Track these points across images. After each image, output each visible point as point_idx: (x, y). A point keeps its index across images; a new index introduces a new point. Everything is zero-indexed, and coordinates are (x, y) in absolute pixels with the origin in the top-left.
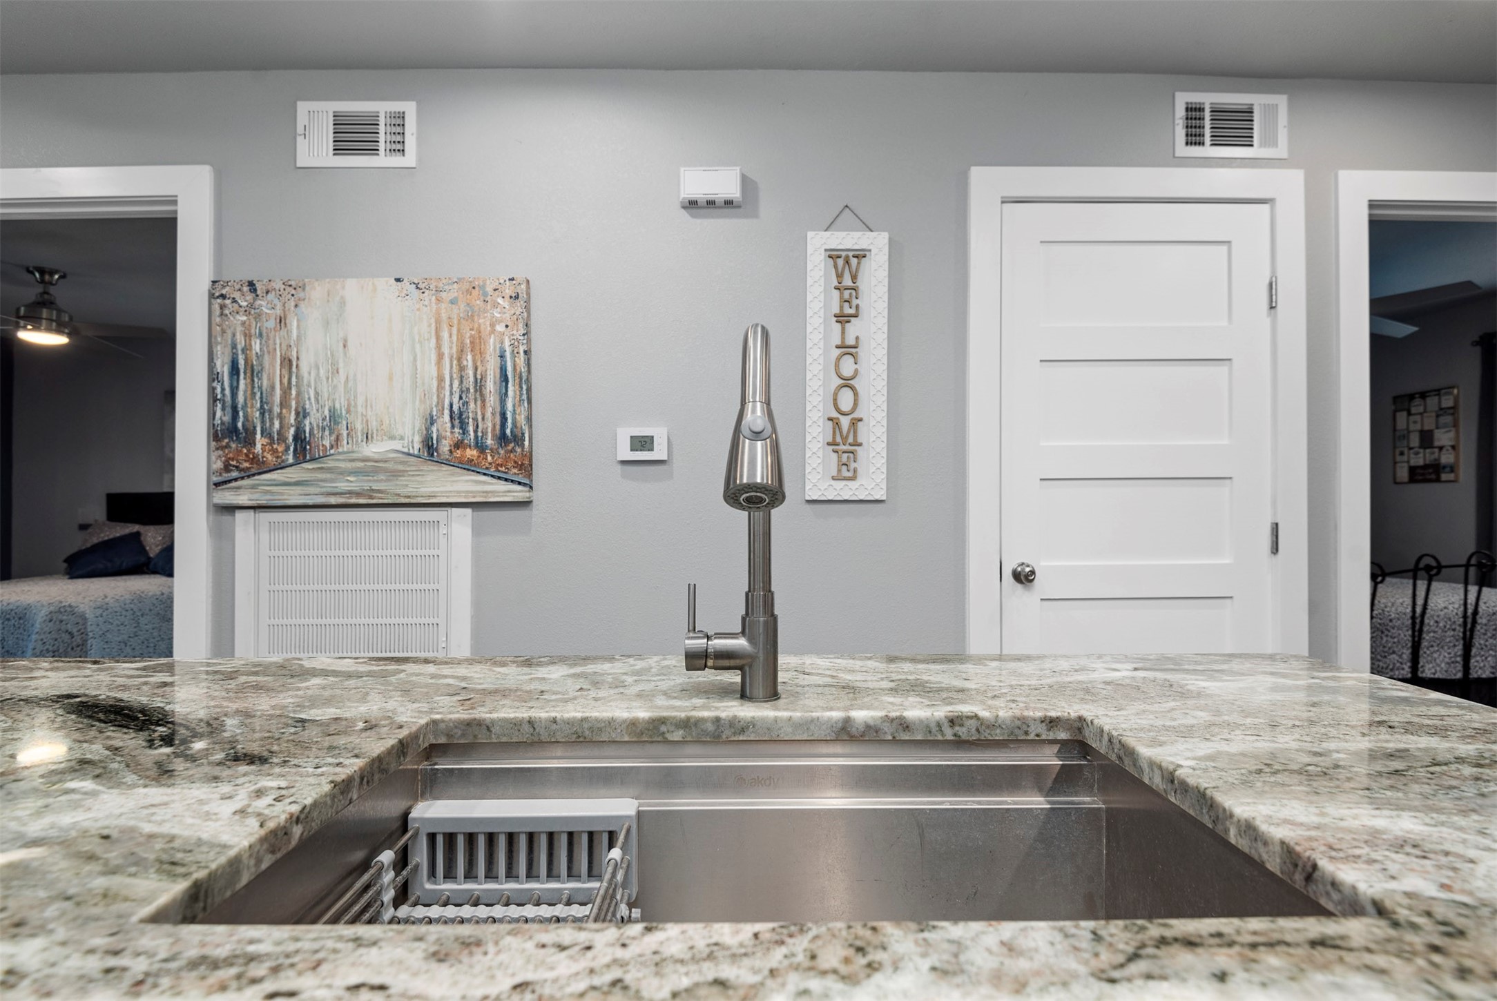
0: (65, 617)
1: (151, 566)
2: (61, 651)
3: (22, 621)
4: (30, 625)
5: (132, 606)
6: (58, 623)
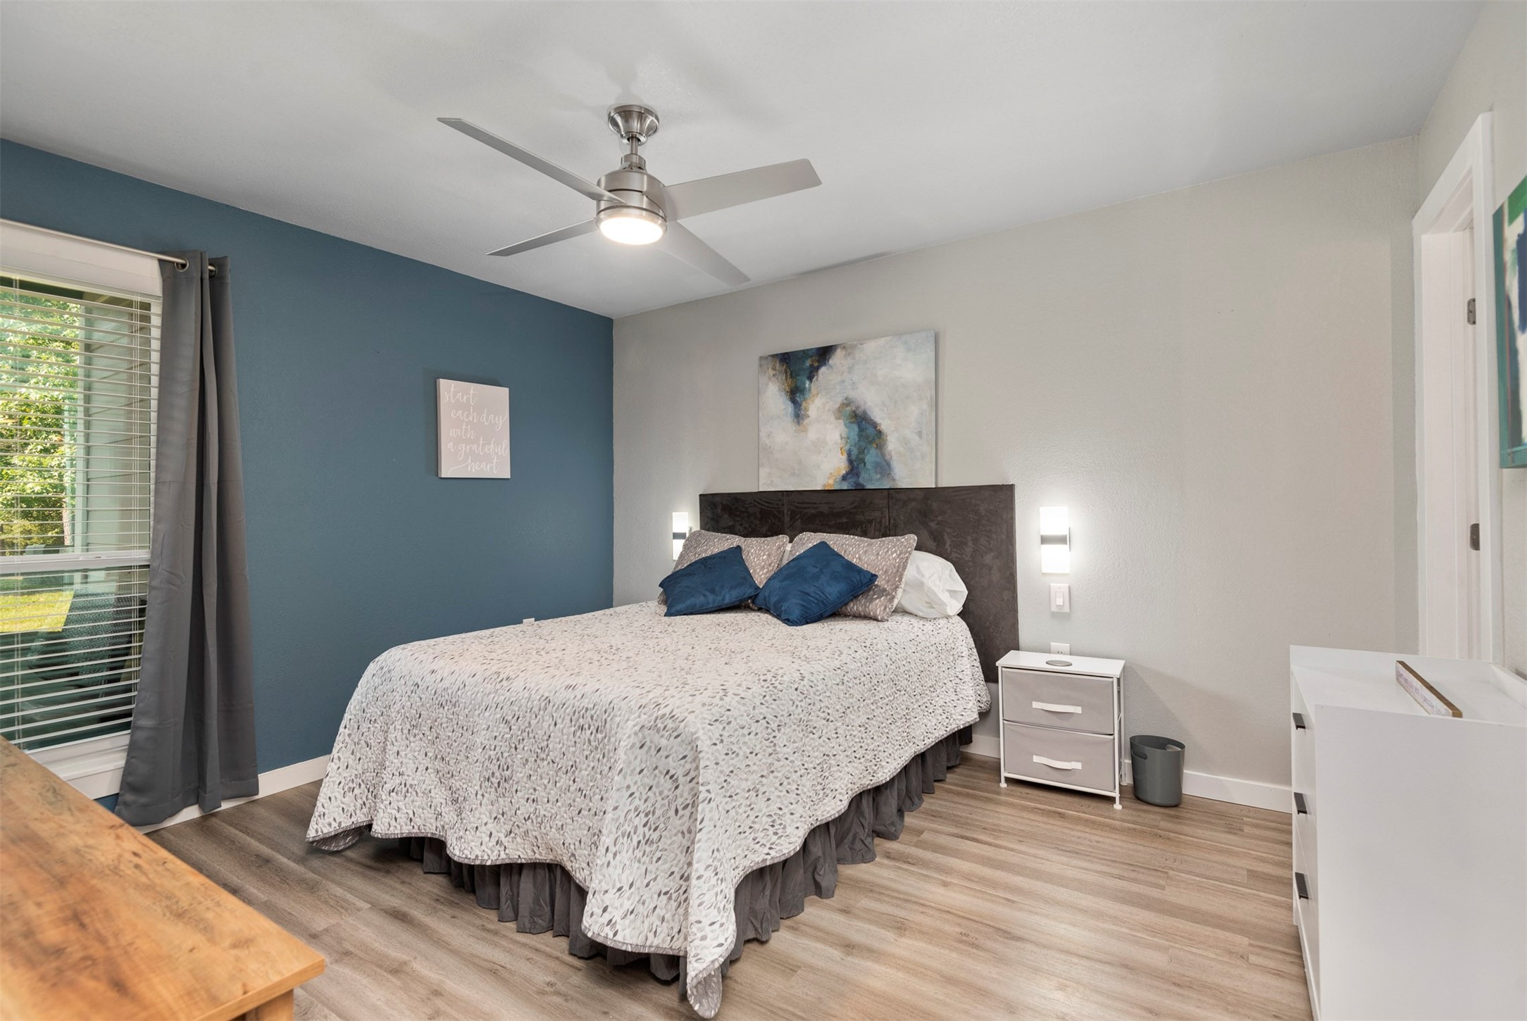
0: (664, 742)
1: (760, 600)
2: (658, 813)
3: (600, 736)
4: (611, 747)
5: (764, 710)
6: (653, 752)
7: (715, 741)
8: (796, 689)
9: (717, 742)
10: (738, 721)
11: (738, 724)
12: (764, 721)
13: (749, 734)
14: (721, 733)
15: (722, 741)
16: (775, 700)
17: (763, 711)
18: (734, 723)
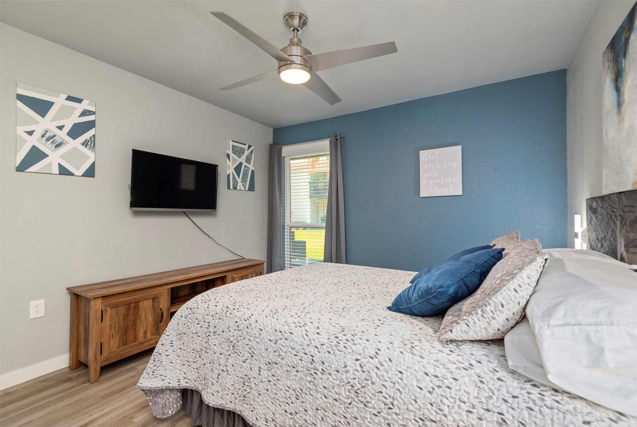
7: (183, 315)
8: (236, 322)
9: (184, 317)
10: (197, 315)
11: (196, 316)
12: (207, 324)
13: (198, 324)
14: (188, 315)
15: (186, 318)
16: (220, 318)
17: (210, 319)
18: (195, 314)
